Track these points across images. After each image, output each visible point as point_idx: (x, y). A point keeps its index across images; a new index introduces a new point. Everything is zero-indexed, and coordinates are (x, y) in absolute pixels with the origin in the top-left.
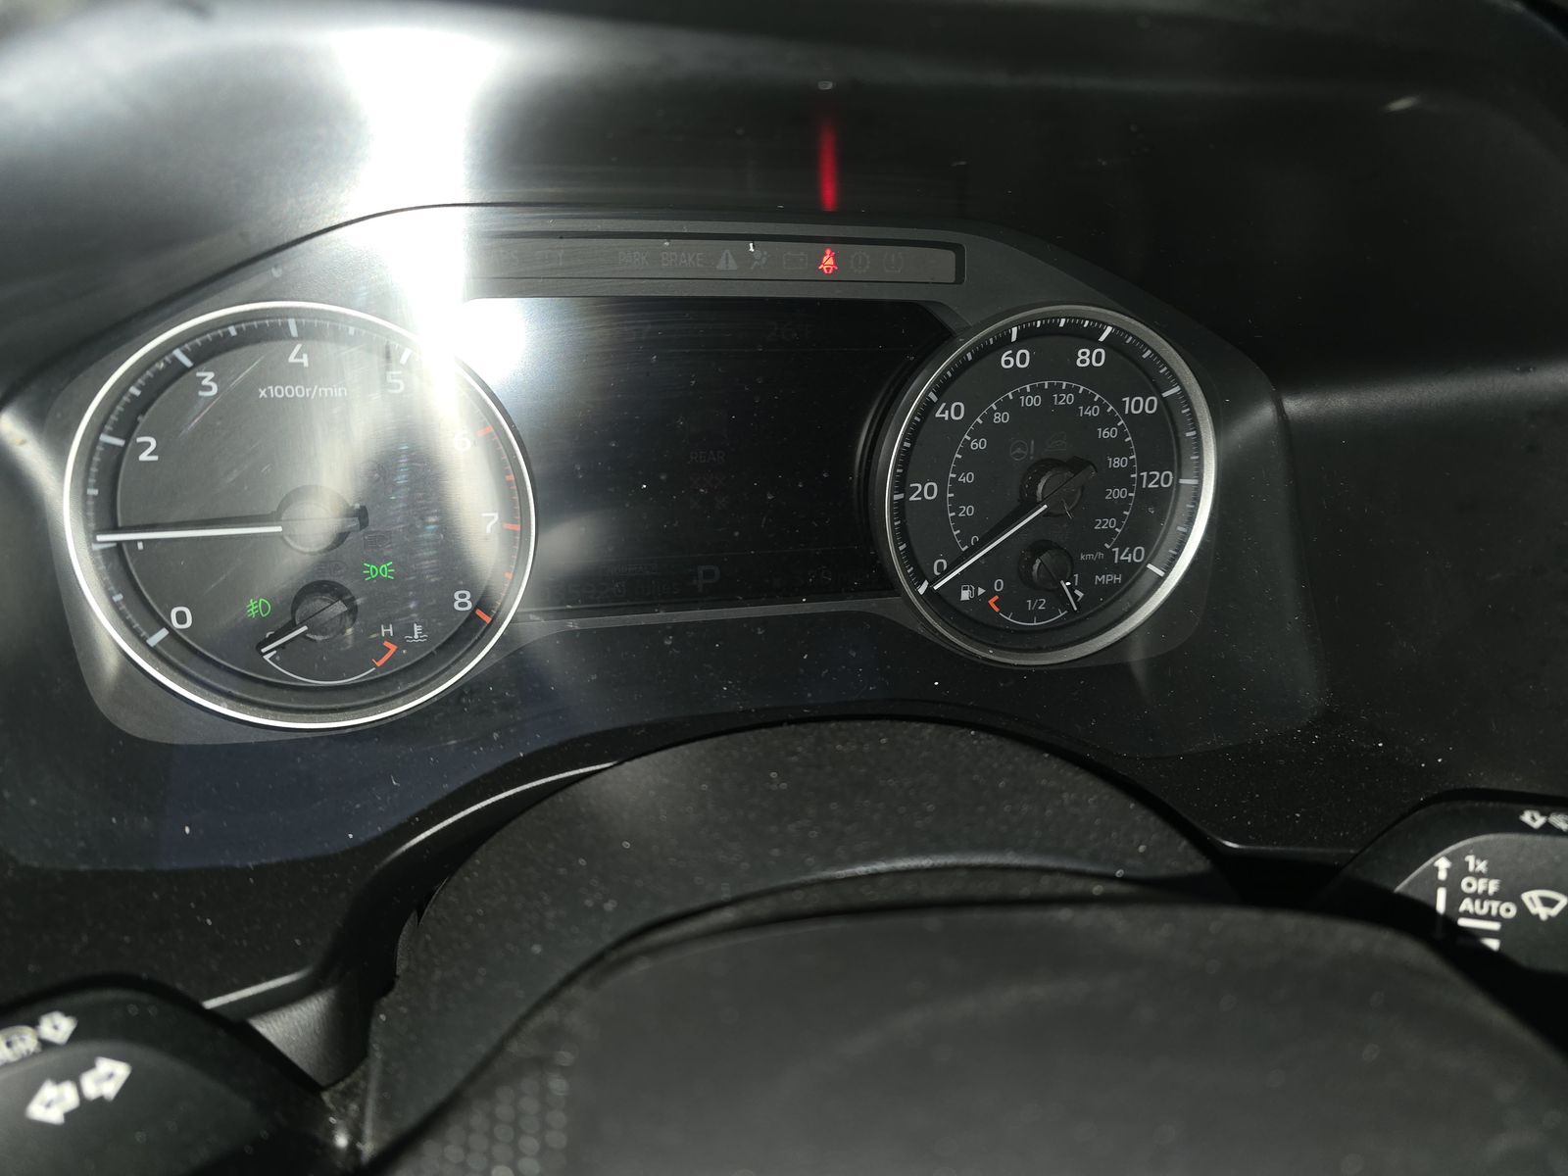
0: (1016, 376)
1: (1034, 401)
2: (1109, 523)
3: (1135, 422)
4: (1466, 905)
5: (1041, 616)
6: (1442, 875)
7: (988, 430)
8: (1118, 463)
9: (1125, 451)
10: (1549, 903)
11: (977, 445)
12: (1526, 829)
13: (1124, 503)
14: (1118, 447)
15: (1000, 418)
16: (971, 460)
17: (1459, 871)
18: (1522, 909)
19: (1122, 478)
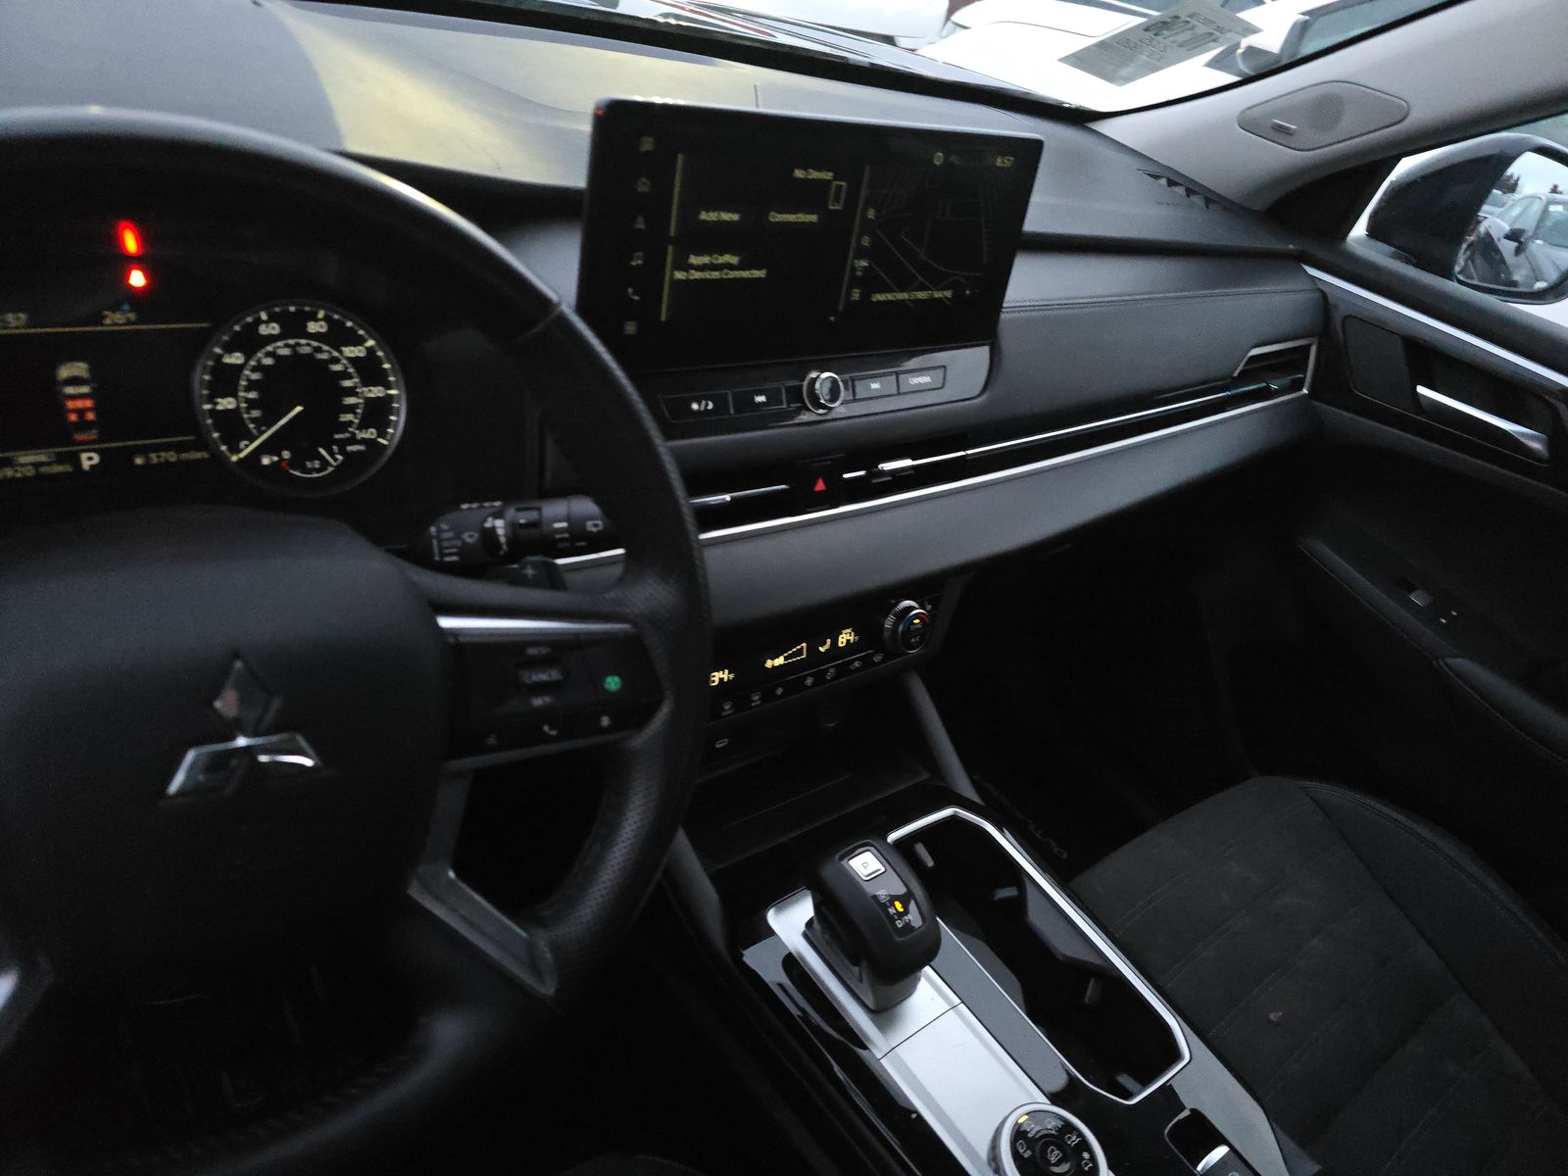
0: (272, 339)
1: (285, 352)
2: (349, 417)
3: (354, 361)
4: (445, 544)
5: (318, 471)
6: (435, 534)
7: (259, 368)
8: (347, 383)
9: (349, 377)
10: (471, 536)
11: (255, 376)
12: (463, 510)
13: (356, 406)
14: (347, 376)
15: (268, 361)
16: (252, 385)
17: (440, 531)
18: (464, 542)
19: (352, 392)
